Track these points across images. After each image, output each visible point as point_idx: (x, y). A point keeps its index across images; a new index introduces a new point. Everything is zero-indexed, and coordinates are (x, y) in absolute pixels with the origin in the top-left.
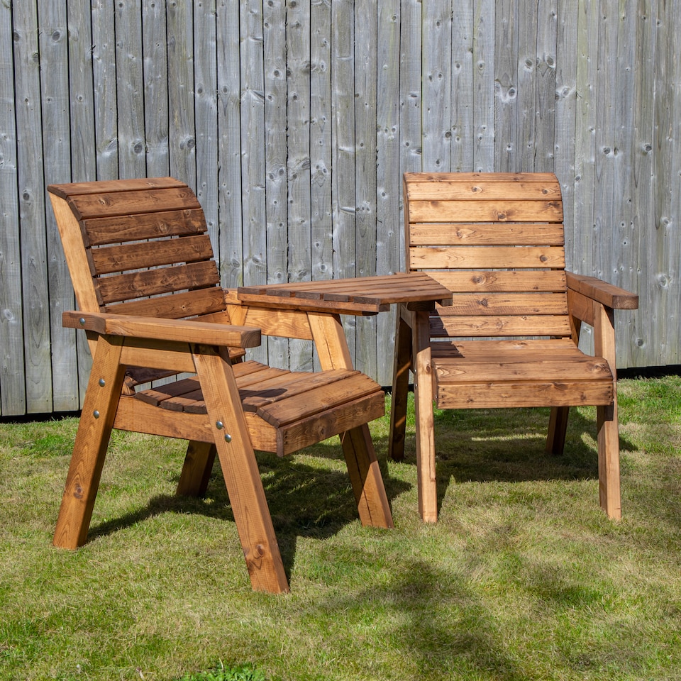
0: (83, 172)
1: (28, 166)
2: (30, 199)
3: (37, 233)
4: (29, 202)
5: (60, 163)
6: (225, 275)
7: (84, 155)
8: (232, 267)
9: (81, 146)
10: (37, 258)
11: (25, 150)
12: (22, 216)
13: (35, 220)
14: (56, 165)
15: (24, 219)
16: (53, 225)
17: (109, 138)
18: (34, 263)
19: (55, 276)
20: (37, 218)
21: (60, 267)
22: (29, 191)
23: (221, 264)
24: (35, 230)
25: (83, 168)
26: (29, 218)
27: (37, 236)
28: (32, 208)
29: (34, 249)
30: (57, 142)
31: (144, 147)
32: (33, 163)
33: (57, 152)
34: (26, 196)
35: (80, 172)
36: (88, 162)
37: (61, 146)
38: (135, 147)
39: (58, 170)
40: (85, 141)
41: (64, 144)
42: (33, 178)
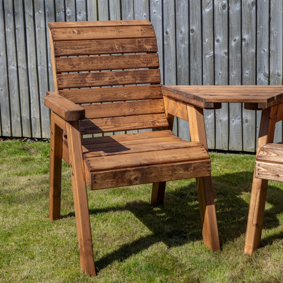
0: (195, 20)
1: (168, 17)
2: (169, 34)
3: (172, 52)
4: (168, 36)
5: (183, 15)
6: (272, 81)
7: (196, 11)
8: (276, 76)
9: (194, 6)
10: (171, 65)
11: (166, 8)
12: (165, 43)
13: (171, 45)
14: (181, 16)
15: (166, 45)
16: (180, 49)
17: (209, 2)
18: (170, 68)
19: (180, 75)
20: (172, 45)
21: (182, 70)
22: (168, 30)
23: (271, 75)
24: (171, 51)
25: (195, 18)
26: (168, 44)
27: (172, 54)
28: (169, 40)
29: (170, 60)
30: (182, 4)
31: (227, 6)
32: (170, 15)
33: (182, 9)
34: (167, 33)
35: (194, 20)
36: (197, 15)
37: (184, 6)
38: (223, 6)
39: (182, 19)
40: (196, 3)
41: (185, 5)
42: (170, 23)
